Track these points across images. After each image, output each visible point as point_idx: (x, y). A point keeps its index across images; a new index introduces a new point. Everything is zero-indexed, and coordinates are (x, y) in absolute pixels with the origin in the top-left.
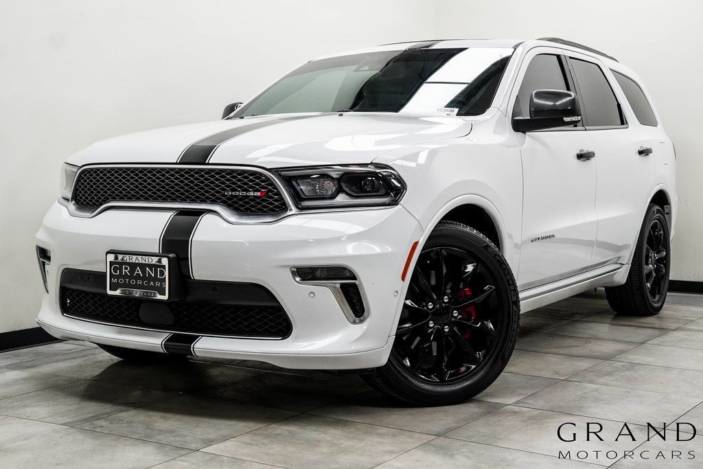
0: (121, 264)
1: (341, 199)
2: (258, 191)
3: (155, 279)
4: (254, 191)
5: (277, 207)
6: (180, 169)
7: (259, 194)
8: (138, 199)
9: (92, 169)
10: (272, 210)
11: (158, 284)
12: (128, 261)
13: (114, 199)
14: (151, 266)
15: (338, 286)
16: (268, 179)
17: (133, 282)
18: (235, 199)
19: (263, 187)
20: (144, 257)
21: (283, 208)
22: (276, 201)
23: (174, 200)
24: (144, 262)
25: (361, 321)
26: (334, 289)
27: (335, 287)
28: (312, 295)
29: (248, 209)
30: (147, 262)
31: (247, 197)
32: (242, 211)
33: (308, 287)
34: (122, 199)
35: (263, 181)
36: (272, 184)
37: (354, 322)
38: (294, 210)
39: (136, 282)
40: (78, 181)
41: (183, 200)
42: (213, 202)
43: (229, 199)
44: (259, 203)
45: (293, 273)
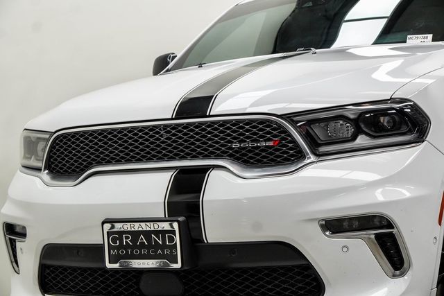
0: (121, 233)
1: (362, 140)
2: (269, 140)
3: (164, 246)
4: (265, 141)
5: (292, 156)
6: (177, 125)
7: (271, 143)
8: (128, 161)
9: (68, 134)
10: (286, 160)
11: (167, 252)
12: (129, 229)
13: (99, 163)
14: (157, 233)
15: (373, 237)
16: (280, 126)
17: (136, 252)
18: (243, 152)
19: (275, 136)
20: (148, 224)
21: (300, 155)
22: (291, 149)
23: (171, 159)
24: (148, 229)
25: (402, 275)
26: (368, 241)
27: (370, 238)
28: (345, 249)
29: (259, 161)
30: (152, 229)
31: (258, 147)
32: (252, 163)
33: (339, 241)
34: (109, 163)
35: (275, 129)
36: (285, 131)
37: (394, 276)
38: (313, 158)
39: (141, 252)
40: (52, 147)
41: (182, 158)
42: (218, 157)
43: (237, 152)
44: (271, 154)
45: (322, 226)
